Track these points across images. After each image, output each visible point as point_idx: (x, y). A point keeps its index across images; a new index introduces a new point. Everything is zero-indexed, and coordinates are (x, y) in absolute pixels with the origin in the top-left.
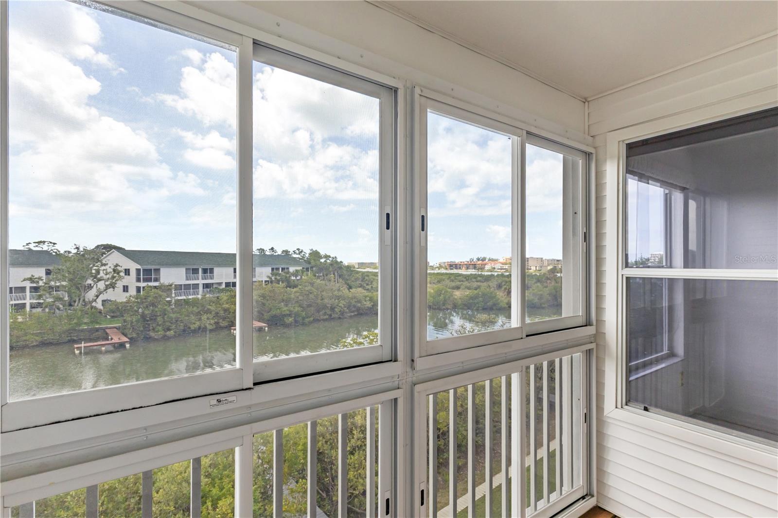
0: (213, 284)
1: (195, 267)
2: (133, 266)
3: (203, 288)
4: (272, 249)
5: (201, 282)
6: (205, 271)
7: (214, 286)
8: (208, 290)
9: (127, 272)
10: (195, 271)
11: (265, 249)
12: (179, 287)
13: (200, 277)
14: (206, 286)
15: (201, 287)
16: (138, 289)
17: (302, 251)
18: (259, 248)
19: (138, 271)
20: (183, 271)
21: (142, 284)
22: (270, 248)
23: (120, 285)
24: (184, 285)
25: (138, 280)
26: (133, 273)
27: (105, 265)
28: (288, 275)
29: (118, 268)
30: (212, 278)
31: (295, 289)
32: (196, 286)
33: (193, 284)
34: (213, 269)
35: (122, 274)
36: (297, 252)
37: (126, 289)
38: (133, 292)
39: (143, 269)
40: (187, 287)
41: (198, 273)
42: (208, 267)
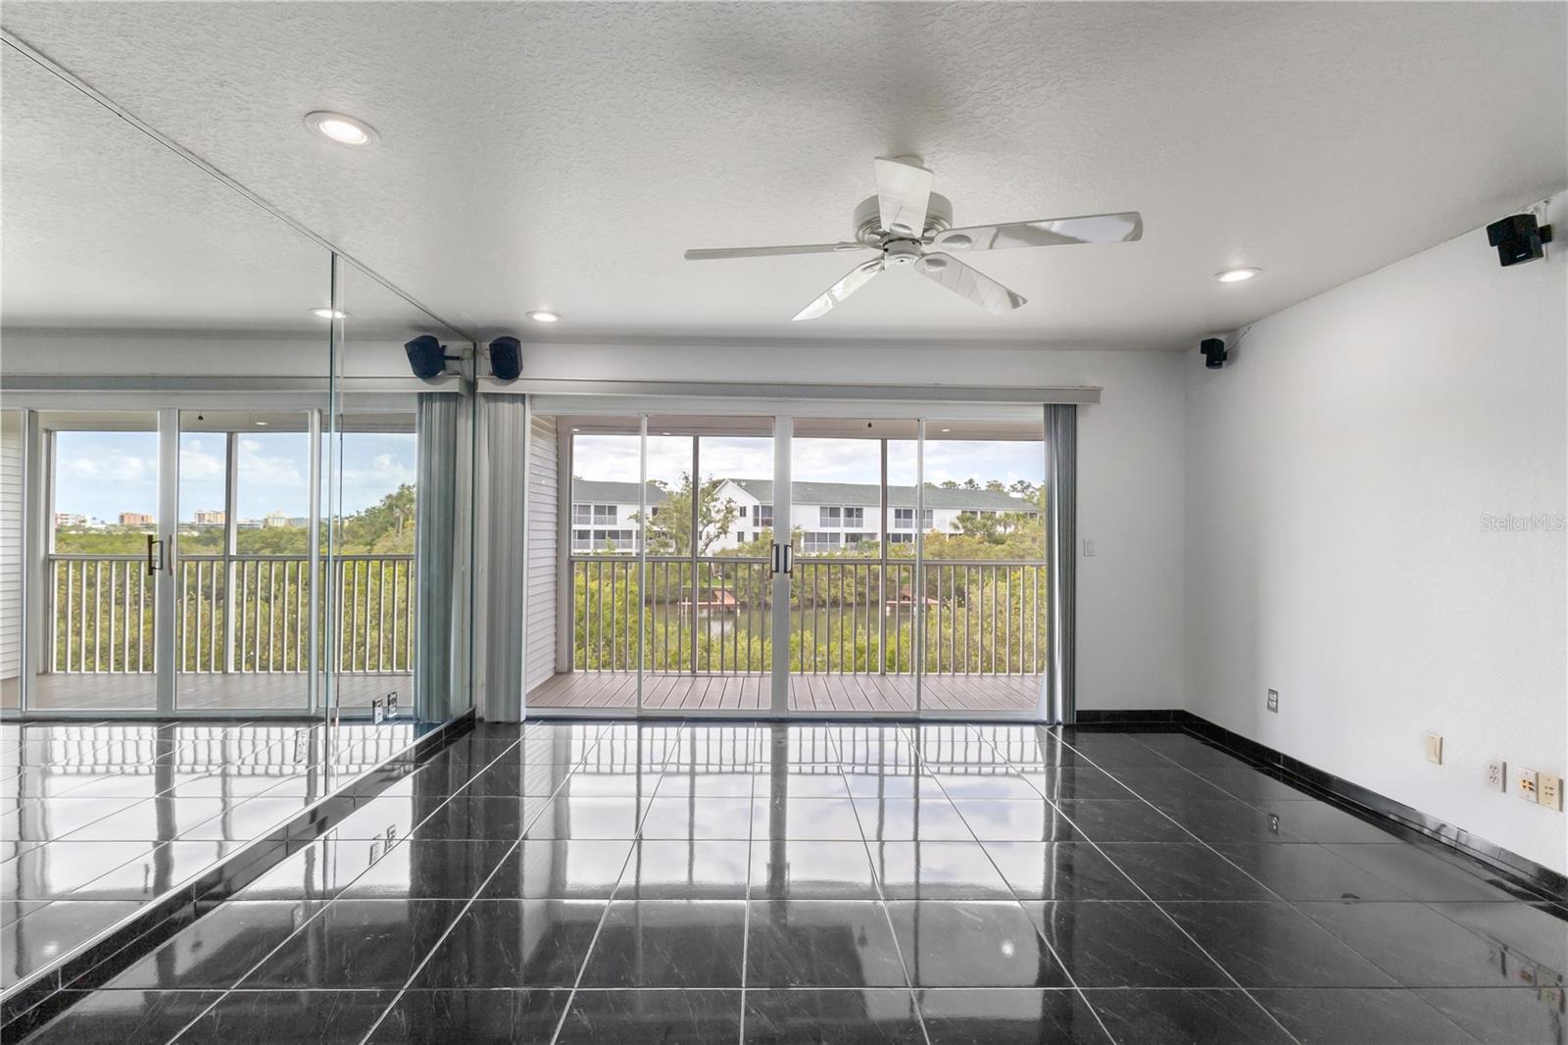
0: (861, 534)
1: (834, 505)
2: (749, 502)
3: (847, 541)
4: (971, 482)
5: (843, 530)
6: (849, 512)
7: (864, 540)
8: (854, 544)
9: (743, 512)
10: (834, 512)
11: (958, 483)
12: (810, 537)
13: (842, 522)
14: (853, 538)
15: (843, 538)
16: (756, 535)
17: (1029, 486)
18: (946, 481)
19: (756, 508)
20: (815, 511)
21: (759, 529)
22: (967, 480)
23: (734, 528)
24: (818, 534)
25: (756, 523)
26: (750, 512)
27: (716, 500)
28: (990, 523)
29: (732, 504)
30: (860, 525)
31: (999, 547)
32: (835, 537)
33: (831, 534)
34: (861, 509)
35: (737, 513)
36: (1019, 487)
37: (741, 536)
38: (749, 538)
39: (763, 507)
40: (822, 537)
41: (839, 516)
42: (854, 505)
